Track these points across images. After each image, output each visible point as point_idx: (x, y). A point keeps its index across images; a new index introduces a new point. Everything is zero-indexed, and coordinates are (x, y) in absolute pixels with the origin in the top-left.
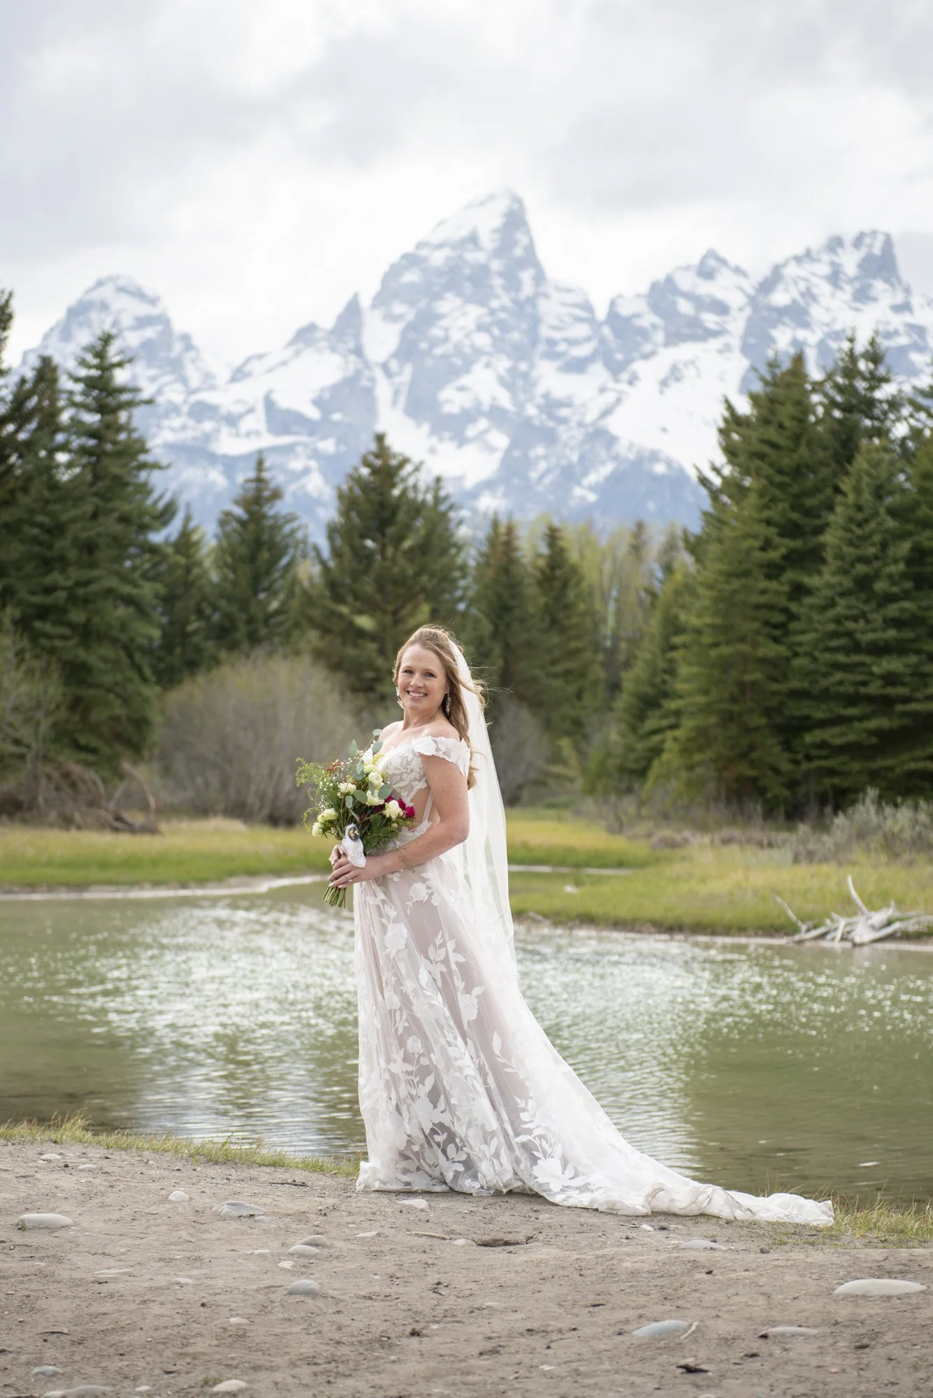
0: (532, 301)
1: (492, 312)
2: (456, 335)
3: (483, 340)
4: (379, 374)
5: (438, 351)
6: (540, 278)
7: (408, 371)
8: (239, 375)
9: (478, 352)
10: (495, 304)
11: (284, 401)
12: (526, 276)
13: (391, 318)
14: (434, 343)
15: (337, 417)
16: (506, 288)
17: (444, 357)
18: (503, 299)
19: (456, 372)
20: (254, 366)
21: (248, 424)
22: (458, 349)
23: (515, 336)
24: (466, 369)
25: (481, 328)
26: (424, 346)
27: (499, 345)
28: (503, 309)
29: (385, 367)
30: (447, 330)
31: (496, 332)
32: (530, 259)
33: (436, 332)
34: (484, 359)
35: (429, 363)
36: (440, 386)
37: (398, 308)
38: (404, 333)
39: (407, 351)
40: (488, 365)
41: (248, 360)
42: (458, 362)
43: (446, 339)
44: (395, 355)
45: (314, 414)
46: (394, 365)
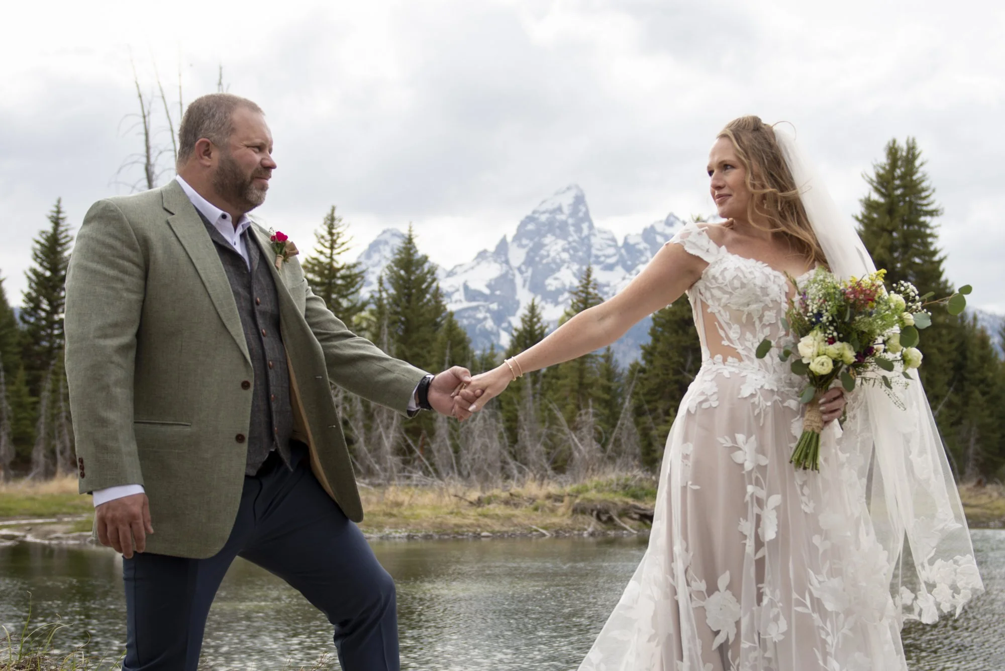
0: (588, 237)
1: (569, 243)
2: (552, 254)
3: (565, 256)
4: (517, 273)
5: (544, 261)
6: (591, 227)
7: (530, 271)
8: (450, 274)
9: (563, 262)
10: (570, 239)
11: (473, 286)
12: (585, 226)
13: (521, 246)
14: (542, 258)
15: (498, 293)
16: (576, 232)
17: (548, 264)
18: (574, 237)
19: (553, 271)
20: (458, 270)
21: (456, 296)
22: (554, 261)
23: (580, 254)
24: (558, 269)
25: (564, 250)
26: (537, 259)
27: (573, 258)
28: (574, 241)
29: (519, 269)
30: (548, 251)
31: (571, 252)
32: (587, 218)
33: (543, 252)
34: (566, 265)
35: (540, 266)
36: (546, 277)
37: (525, 241)
38: (528, 253)
39: (530, 261)
40: (568, 268)
41: (455, 267)
42: (554, 266)
43: (548, 256)
44: (524, 263)
45: (487, 291)
46: (523, 268)
